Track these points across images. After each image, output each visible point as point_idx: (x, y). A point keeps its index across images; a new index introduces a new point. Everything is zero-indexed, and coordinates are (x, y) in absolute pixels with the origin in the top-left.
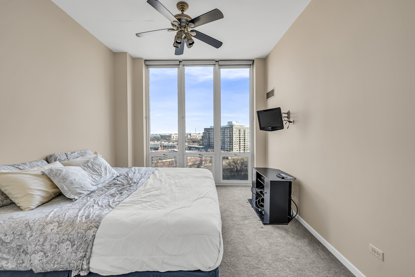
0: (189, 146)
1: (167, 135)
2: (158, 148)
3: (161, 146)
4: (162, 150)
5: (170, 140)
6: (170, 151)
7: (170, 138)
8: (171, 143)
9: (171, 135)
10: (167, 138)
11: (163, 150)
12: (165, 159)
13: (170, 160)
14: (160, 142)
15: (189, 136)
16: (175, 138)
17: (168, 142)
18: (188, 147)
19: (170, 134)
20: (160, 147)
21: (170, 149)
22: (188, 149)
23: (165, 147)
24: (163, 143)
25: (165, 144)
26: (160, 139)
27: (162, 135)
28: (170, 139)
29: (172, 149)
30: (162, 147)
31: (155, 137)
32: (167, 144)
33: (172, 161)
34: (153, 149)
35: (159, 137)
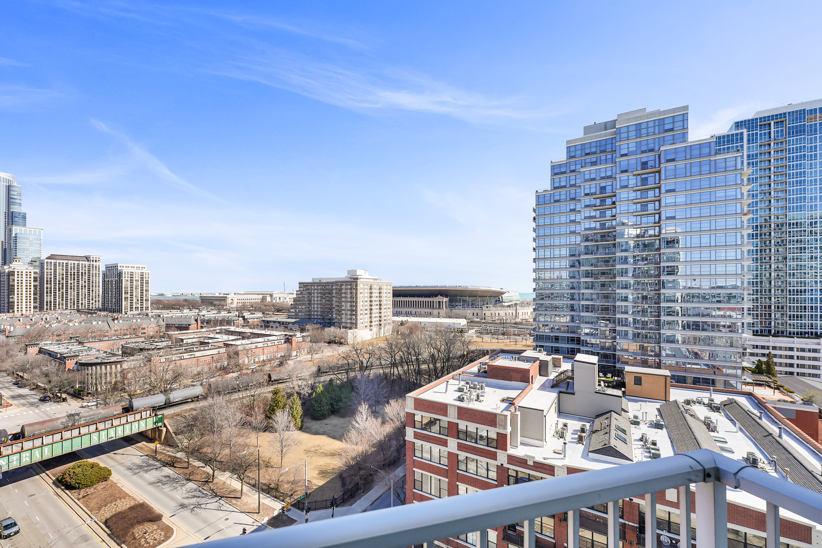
0: (264, 319)
1: (217, 295)
2: (189, 325)
3: (196, 320)
4: (198, 330)
5: (223, 306)
6: (218, 331)
7: (222, 303)
8: (224, 314)
9: (226, 296)
10: (215, 302)
11: (202, 330)
12: (200, 351)
13: (215, 352)
14: (198, 311)
15: (269, 299)
16: (235, 301)
17: (216, 312)
18: (264, 321)
19: (224, 294)
20: (193, 322)
21: (220, 328)
22: (262, 326)
23: (208, 322)
24: (204, 312)
25: (209, 316)
26: (199, 305)
27: (204, 295)
28: (225, 304)
29: (223, 328)
30: (199, 321)
31: (186, 300)
32: (215, 315)
33: (219, 353)
34: (176, 327)
35: (197, 301)
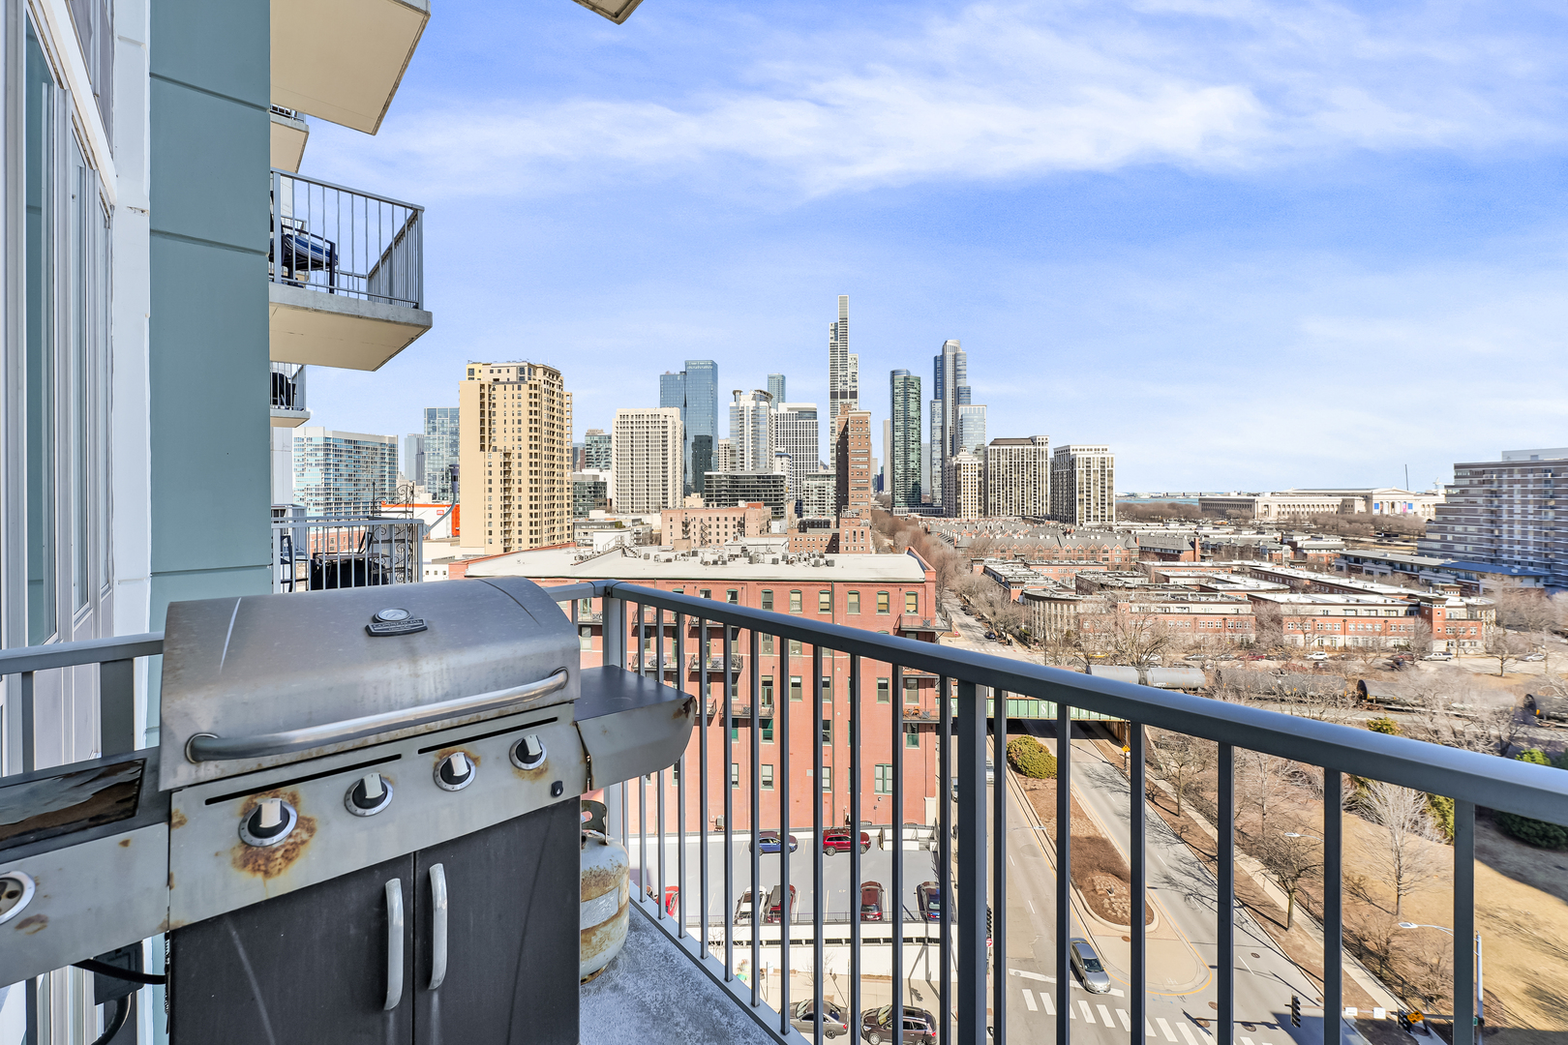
0: (1345, 551)
1: (1234, 496)
2: (1179, 552)
3: (1193, 544)
4: (1196, 564)
5: (1246, 518)
6: (1235, 569)
7: (1245, 512)
8: (1248, 535)
9: (1252, 497)
10: (1229, 511)
11: (1202, 564)
12: (1200, 602)
13: (1229, 609)
14: (1195, 526)
15: (1360, 506)
16: (1274, 510)
17: (1231, 530)
18: (1346, 557)
19: (1249, 495)
20: (1187, 546)
21: (1239, 562)
22: (1340, 569)
23: (1216, 549)
24: (1207, 530)
25: (1216, 537)
26: (1197, 515)
27: (1208, 497)
28: (1250, 514)
29: (1247, 563)
30: (1198, 547)
31: (1173, 506)
32: (1228, 536)
33: (1237, 614)
34: (1157, 554)
35: (1195, 507)
